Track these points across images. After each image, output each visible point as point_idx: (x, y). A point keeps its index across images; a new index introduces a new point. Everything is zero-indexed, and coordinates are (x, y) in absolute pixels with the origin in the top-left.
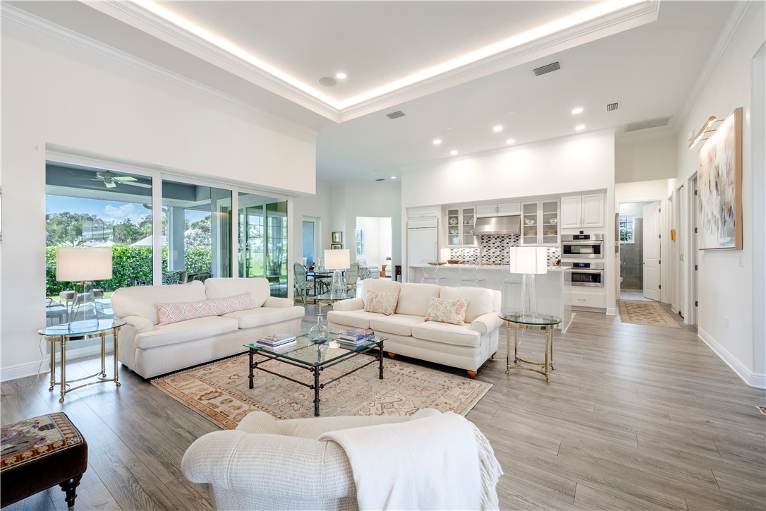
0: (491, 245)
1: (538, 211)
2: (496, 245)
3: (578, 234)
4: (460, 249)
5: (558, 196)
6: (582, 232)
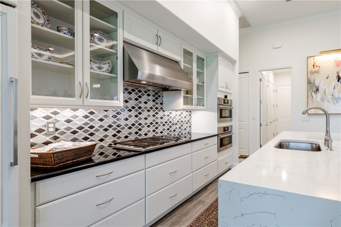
3: (223, 97)
4: (41, 112)
6: (226, 97)
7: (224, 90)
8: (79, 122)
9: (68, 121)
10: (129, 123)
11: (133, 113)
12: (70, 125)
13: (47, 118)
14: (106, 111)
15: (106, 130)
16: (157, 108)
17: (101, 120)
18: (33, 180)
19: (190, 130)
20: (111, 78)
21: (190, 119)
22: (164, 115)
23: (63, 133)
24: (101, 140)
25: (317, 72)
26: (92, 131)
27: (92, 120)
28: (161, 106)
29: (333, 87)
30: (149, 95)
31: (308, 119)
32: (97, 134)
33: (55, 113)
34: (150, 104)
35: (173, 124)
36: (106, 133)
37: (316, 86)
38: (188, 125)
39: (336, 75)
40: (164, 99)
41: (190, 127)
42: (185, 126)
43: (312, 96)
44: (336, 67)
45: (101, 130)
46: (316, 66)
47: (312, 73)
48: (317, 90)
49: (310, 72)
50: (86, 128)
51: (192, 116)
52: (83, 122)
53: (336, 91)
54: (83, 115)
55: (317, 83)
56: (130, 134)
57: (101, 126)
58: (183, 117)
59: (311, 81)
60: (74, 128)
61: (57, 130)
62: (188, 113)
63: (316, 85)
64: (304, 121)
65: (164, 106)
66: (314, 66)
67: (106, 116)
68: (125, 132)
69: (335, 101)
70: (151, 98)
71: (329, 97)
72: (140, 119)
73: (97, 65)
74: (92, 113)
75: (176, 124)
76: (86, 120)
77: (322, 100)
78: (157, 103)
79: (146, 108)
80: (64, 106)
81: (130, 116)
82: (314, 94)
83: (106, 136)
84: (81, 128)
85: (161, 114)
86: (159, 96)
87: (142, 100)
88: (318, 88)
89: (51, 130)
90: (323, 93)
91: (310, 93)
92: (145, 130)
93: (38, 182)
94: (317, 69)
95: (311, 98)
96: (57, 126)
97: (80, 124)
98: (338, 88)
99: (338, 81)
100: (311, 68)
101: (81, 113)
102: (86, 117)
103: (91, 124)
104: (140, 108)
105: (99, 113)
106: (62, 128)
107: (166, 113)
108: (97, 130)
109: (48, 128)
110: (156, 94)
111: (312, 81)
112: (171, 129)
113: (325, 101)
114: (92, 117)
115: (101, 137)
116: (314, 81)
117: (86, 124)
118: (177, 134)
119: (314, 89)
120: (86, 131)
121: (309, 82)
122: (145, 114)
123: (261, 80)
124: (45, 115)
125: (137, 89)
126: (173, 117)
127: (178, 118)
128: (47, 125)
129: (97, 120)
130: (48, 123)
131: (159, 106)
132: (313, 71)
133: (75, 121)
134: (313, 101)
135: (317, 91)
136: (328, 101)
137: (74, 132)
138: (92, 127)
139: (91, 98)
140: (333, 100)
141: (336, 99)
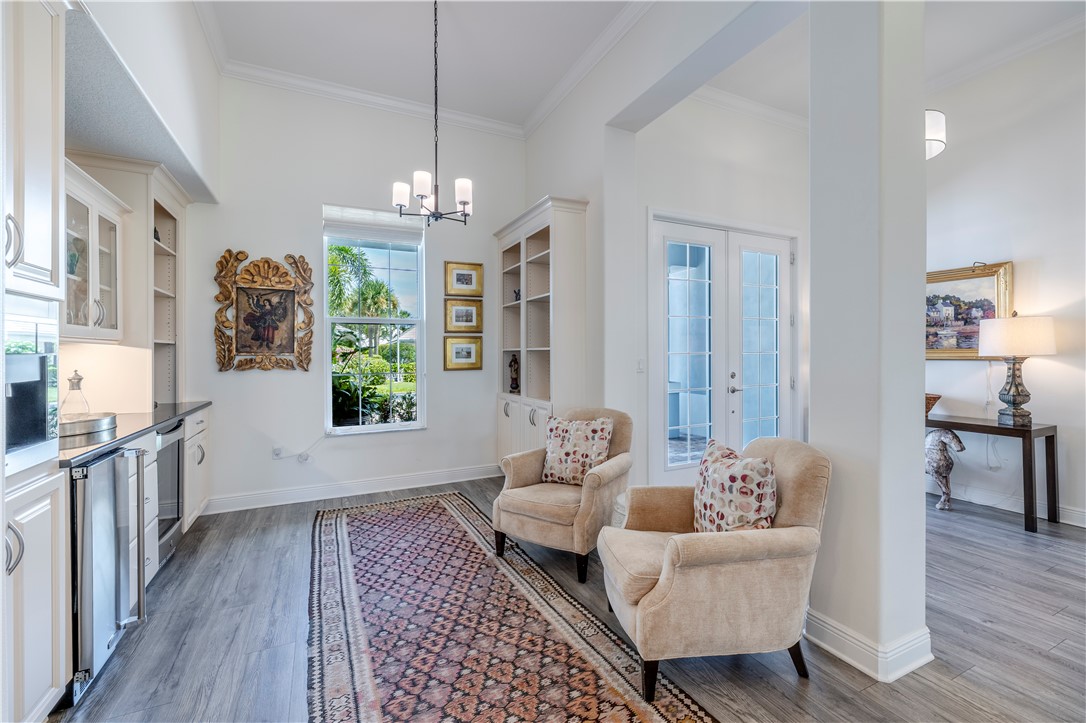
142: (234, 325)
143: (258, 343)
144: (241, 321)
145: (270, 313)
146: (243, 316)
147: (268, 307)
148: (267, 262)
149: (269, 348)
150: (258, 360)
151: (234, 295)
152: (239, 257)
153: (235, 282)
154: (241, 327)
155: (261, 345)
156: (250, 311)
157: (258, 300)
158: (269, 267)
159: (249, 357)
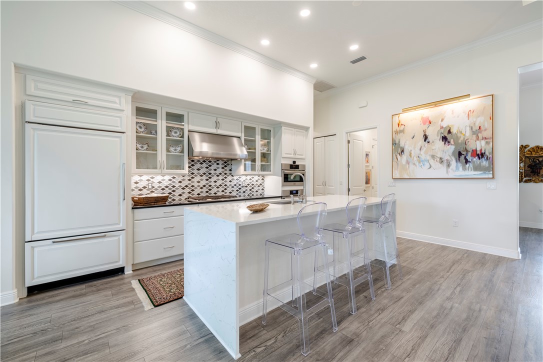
0: (196, 172)
1: (257, 136)
2: (201, 172)
3: (292, 163)
4: (145, 178)
5: (278, 125)
6: (294, 162)
7: (292, 156)
8: (166, 183)
9: (160, 182)
10: (201, 184)
11: (204, 177)
12: (160, 185)
13: (148, 180)
14: (183, 176)
15: (183, 189)
16: (226, 174)
17: (180, 182)
18: (133, 208)
19: (263, 193)
20: (181, 156)
21: (263, 183)
22: (233, 179)
23: (156, 189)
24: (180, 195)
25: (402, 131)
26: (174, 189)
27: (174, 182)
28: (230, 172)
29: (419, 148)
30: (218, 164)
31: (394, 184)
32: (177, 191)
33: (152, 178)
34: (220, 171)
35: (242, 187)
36: (183, 191)
37: (401, 147)
38: (261, 188)
39: (423, 134)
40: (233, 167)
41: (263, 189)
42: (256, 189)
43: (397, 159)
44: (422, 124)
45: (180, 188)
46: (402, 125)
47: (397, 132)
48: (403, 151)
49: (395, 131)
50: (170, 187)
51: (265, 179)
52: (169, 183)
53: (422, 152)
54: (168, 179)
55: (402, 145)
56: (202, 192)
57: (180, 186)
58: (255, 181)
59: (395, 141)
60: (163, 187)
61: (153, 187)
62: (261, 178)
63: (401, 145)
64: (389, 186)
65: (233, 172)
66: (399, 125)
67: (184, 180)
68: (198, 191)
69: (421, 164)
70: (220, 166)
71: (415, 159)
72: (210, 182)
73: (174, 148)
74: (174, 178)
75: (246, 187)
76: (170, 182)
77: (408, 163)
78: (226, 170)
79: (215, 174)
80: (157, 174)
81: (202, 180)
82: (399, 157)
83: (183, 193)
84: (167, 187)
85: (230, 178)
86: (228, 164)
87: (212, 168)
88: (403, 149)
89: (150, 187)
90: (408, 154)
91: (394, 155)
92: (214, 190)
93: (135, 210)
94: (402, 128)
95: (397, 161)
96: (153, 185)
97: (166, 184)
98: (425, 149)
99: (425, 141)
100: (396, 127)
101: (167, 178)
102: (170, 180)
103: (174, 184)
104: (210, 174)
105: (179, 177)
106: (156, 187)
107: (235, 178)
108: (177, 189)
109: (149, 186)
110: (225, 162)
111: (397, 142)
112: (242, 191)
113: (410, 164)
114: (174, 180)
115: (180, 193)
116: (399, 142)
117: (170, 184)
118: (247, 195)
119: (400, 151)
120: (170, 189)
121: (394, 143)
122: (215, 178)
123: (349, 142)
124: (147, 179)
125: (207, 160)
126: (242, 181)
127: (248, 182)
128: (148, 185)
129: (177, 182)
130: (149, 183)
131: (228, 172)
132: (399, 130)
133: (163, 182)
134: (398, 164)
135: (403, 153)
136: (414, 164)
137: (163, 189)
138: (174, 187)
139: (167, 169)
140: (419, 162)
141: (422, 161)
142: (524, 169)
143: (533, 174)
144: (526, 167)
145: (538, 164)
146: (527, 165)
147: (538, 162)
148: (538, 147)
149: (538, 176)
150: (533, 179)
151: (524, 159)
152: (526, 147)
153: (524, 155)
154: (526, 169)
155: (534, 175)
156: (530, 163)
157: (533, 160)
158: (538, 148)
159: (529, 178)
